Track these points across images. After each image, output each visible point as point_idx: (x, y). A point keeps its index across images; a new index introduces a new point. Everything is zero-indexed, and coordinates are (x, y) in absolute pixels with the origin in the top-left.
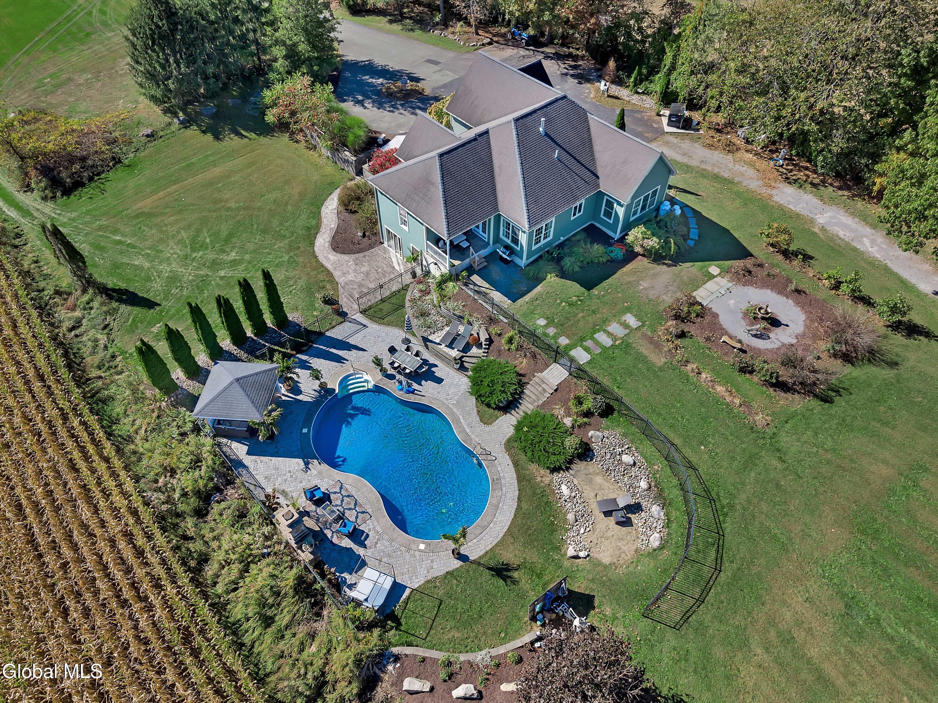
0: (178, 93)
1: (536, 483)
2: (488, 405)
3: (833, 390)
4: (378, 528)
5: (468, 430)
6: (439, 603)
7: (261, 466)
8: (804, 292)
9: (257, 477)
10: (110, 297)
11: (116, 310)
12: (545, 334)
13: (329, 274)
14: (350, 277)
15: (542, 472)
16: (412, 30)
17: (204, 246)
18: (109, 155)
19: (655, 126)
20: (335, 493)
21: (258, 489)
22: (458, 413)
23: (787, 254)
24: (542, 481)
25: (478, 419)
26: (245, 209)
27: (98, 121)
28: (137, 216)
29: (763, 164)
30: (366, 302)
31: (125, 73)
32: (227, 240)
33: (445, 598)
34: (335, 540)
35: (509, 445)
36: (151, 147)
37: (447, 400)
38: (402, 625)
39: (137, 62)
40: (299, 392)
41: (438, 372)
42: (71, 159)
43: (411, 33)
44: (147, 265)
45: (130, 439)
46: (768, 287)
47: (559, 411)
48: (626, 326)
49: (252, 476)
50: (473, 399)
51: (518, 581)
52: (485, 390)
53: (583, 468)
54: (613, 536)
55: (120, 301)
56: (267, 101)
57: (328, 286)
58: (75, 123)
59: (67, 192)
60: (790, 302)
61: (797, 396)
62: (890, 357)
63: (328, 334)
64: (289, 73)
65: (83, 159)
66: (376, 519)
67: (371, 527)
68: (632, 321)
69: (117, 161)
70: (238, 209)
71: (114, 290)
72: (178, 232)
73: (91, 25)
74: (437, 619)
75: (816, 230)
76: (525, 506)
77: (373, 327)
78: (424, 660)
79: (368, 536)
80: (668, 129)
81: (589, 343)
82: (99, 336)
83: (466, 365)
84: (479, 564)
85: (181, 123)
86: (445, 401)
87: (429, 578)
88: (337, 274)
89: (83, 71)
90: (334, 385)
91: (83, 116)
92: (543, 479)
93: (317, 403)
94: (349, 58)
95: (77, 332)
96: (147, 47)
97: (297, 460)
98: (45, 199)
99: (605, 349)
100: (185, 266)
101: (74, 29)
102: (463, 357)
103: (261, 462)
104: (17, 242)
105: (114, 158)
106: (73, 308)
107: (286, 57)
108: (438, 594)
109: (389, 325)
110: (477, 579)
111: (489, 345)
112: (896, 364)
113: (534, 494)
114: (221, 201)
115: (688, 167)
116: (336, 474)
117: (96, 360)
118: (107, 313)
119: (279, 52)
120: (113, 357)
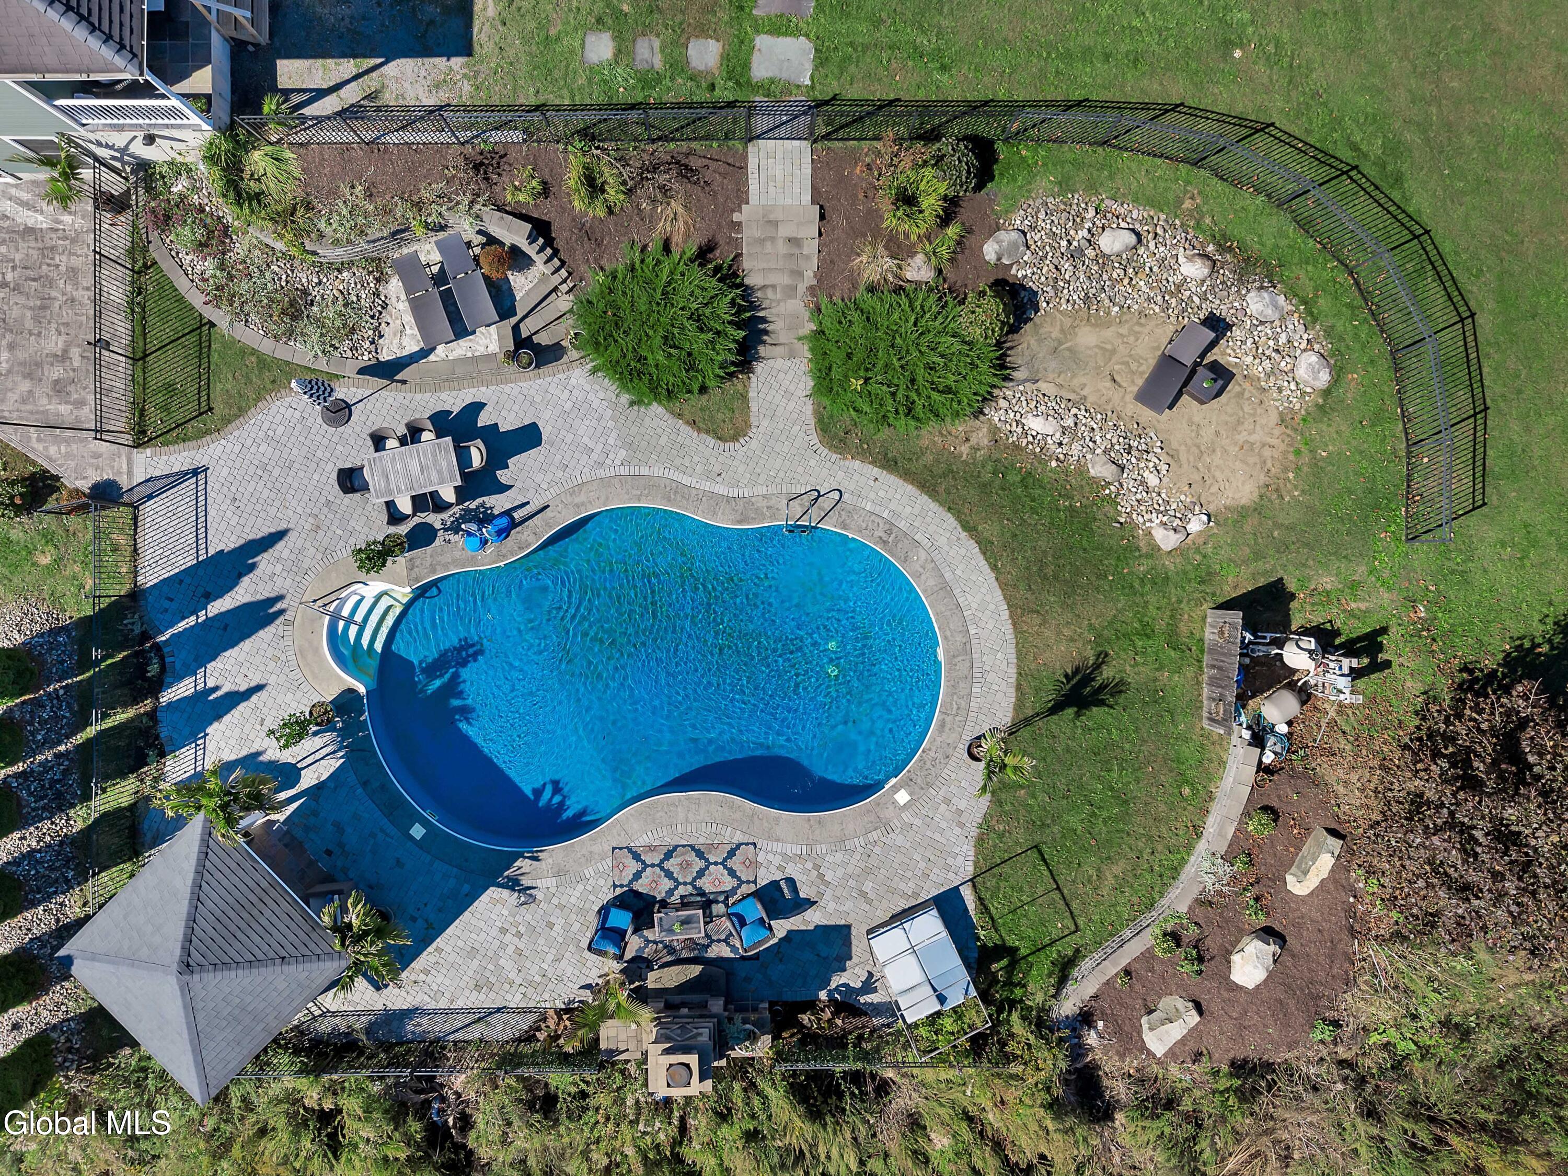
1: (965, 463)
4: (792, 849)
5: (721, 490)
6: (1036, 855)
7: (437, 980)
9: (460, 1004)
15: (960, 428)
20: (637, 876)
21: (493, 1019)
22: (658, 471)
24: (976, 449)
25: (711, 441)
33: (1038, 839)
34: (747, 950)
35: (833, 436)
37: (601, 464)
38: (1017, 949)
40: (290, 772)
41: (503, 417)
47: (876, 265)
49: (448, 1012)
50: (650, 405)
51: (1122, 680)
53: (1033, 342)
54: (1217, 433)
66: (768, 838)
67: (777, 860)
74: (1061, 880)
76: (989, 529)
78: (1132, 978)
79: (791, 881)
83: (543, 339)
84: (1028, 721)
86: (601, 473)
87: (975, 832)
90: (334, 680)
92: (973, 441)
93: (356, 753)
97: (485, 898)
102: (516, 329)
103: (427, 972)
108: (1017, 843)
109: (241, 412)
110: (1054, 750)
111: (549, 242)
113: (985, 487)
116: (591, 843)
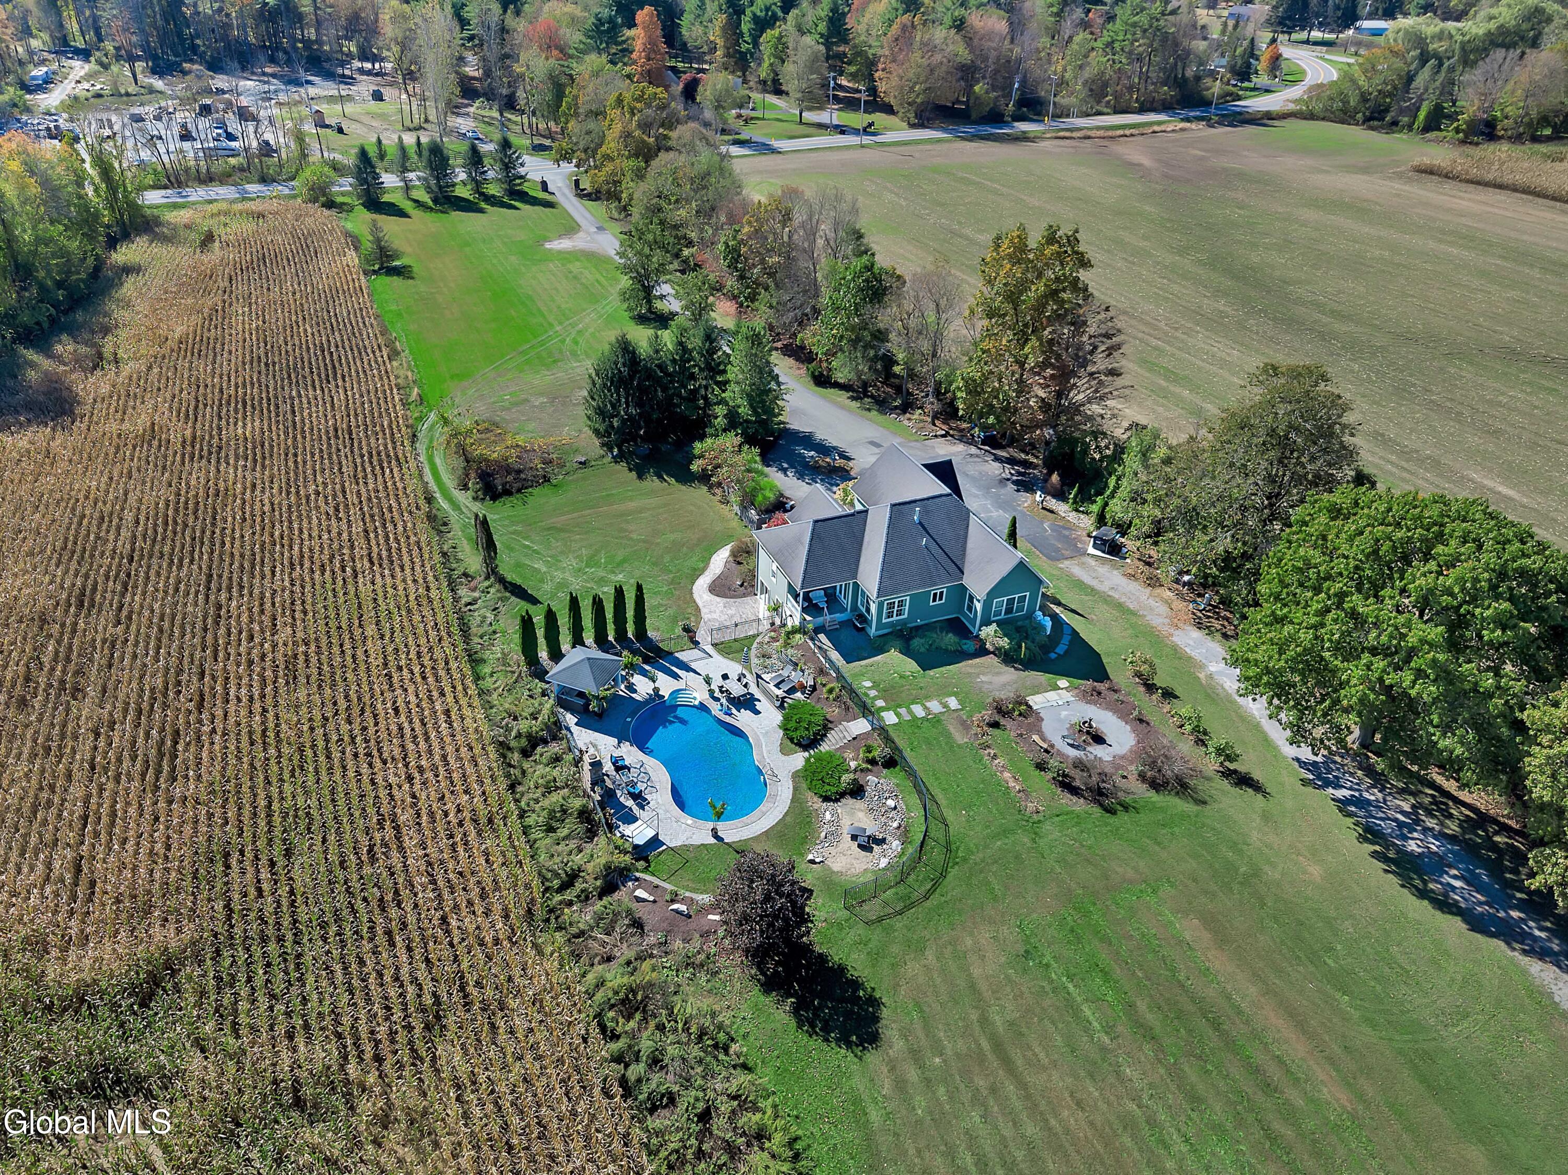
0: (618, 431)
1: (806, 806)
2: (791, 740)
3: (1122, 805)
4: (659, 801)
5: (765, 755)
6: (686, 861)
7: (583, 735)
8: (1148, 724)
9: (578, 738)
10: (506, 588)
11: (508, 599)
12: (867, 695)
13: (698, 609)
14: (714, 616)
15: (816, 799)
16: (869, 410)
17: (597, 565)
18: (541, 473)
19: (1079, 545)
20: (635, 768)
21: (576, 747)
22: (763, 742)
23: (1150, 688)
24: (812, 807)
25: (779, 750)
26: (644, 541)
27: (541, 441)
28: (549, 529)
29: (1179, 605)
30: (718, 638)
31: (578, 404)
32: (620, 564)
33: (693, 859)
34: (622, 799)
35: (795, 776)
36: (580, 474)
37: (757, 728)
38: (650, 863)
39: (593, 398)
40: (635, 691)
41: (759, 706)
42: (508, 470)
43: (867, 413)
44: (544, 569)
45: (489, 692)
46: (1111, 710)
47: (849, 755)
48: (945, 706)
49: (574, 738)
50: (781, 733)
52: (792, 724)
53: (850, 803)
54: (851, 856)
55: (513, 593)
56: (696, 452)
57: (693, 619)
58: (520, 440)
59: (495, 497)
60: (1128, 727)
61: (1082, 800)
62: (1202, 796)
63: (677, 655)
64: (724, 430)
65: (519, 472)
66: (660, 794)
67: (654, 798)
68: (953, 703)
69: (546, 479)
70: (639, 541)
71: (510, 583)
72: (580, 549)
73: (561, 352)
75: (1202, 676)
76: (788, 819)
77: (717, 658)
78: (657, 887)
79: (648, 803)
80: (1091, 550)
81: (903, 711)
82: (488, 615)
83: (785, 704)
84: (730, 846)
85: (613, 457)
86: (755, 729)
87: (686, 844)
88: (704, 611)
89: (541, 394)
90: (665, 692)
91: (530, 435)
92: (814, 805)
93: (647, 702)
94: (792, 427)
95: (472, 608)
96: (605, 385)
98: (475, 499)
99: (915, 718)
100: (576, 577)
101: (544, 354)
102: (785, 698)
103: (584, 733)
104: (442, 528)
105: (545, 477)
106: (474, 590)
107: (725, 416)
108: (688, 855)
109: (731, 659)
110: (724, 854)
111: (812, 692)
112: (1205, 803)
113: (801, 814)
114: (626, 531)
115: (1093, 589)
116: (641, 756)
117: (481, 631)
118: (501, 599)
119: (720, 410)
120: (495, 632)
